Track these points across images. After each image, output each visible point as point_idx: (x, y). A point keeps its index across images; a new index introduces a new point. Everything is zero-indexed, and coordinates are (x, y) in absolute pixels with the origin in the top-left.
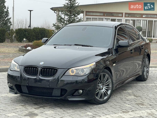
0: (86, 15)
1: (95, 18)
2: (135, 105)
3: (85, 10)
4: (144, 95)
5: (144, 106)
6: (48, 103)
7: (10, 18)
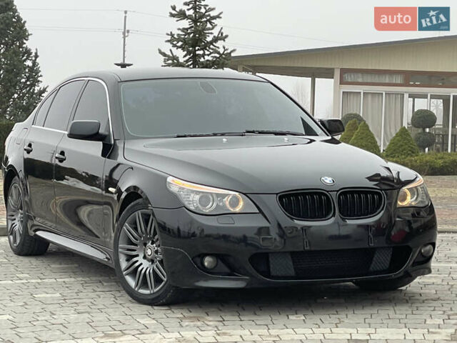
0: (342, 82)
1: (373, 94)
3: (337, 65)
7: (44, 91)
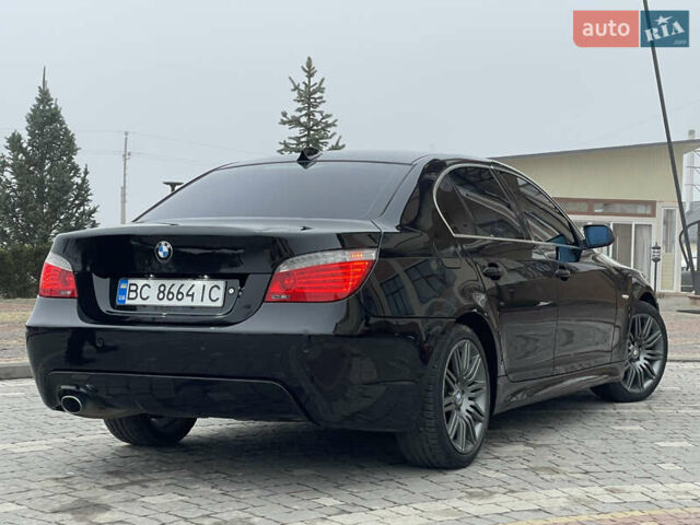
2: (525, 472)
4: (567, 441)
5: (558, 476)
6: (168, 471)
7: (94, 211)
